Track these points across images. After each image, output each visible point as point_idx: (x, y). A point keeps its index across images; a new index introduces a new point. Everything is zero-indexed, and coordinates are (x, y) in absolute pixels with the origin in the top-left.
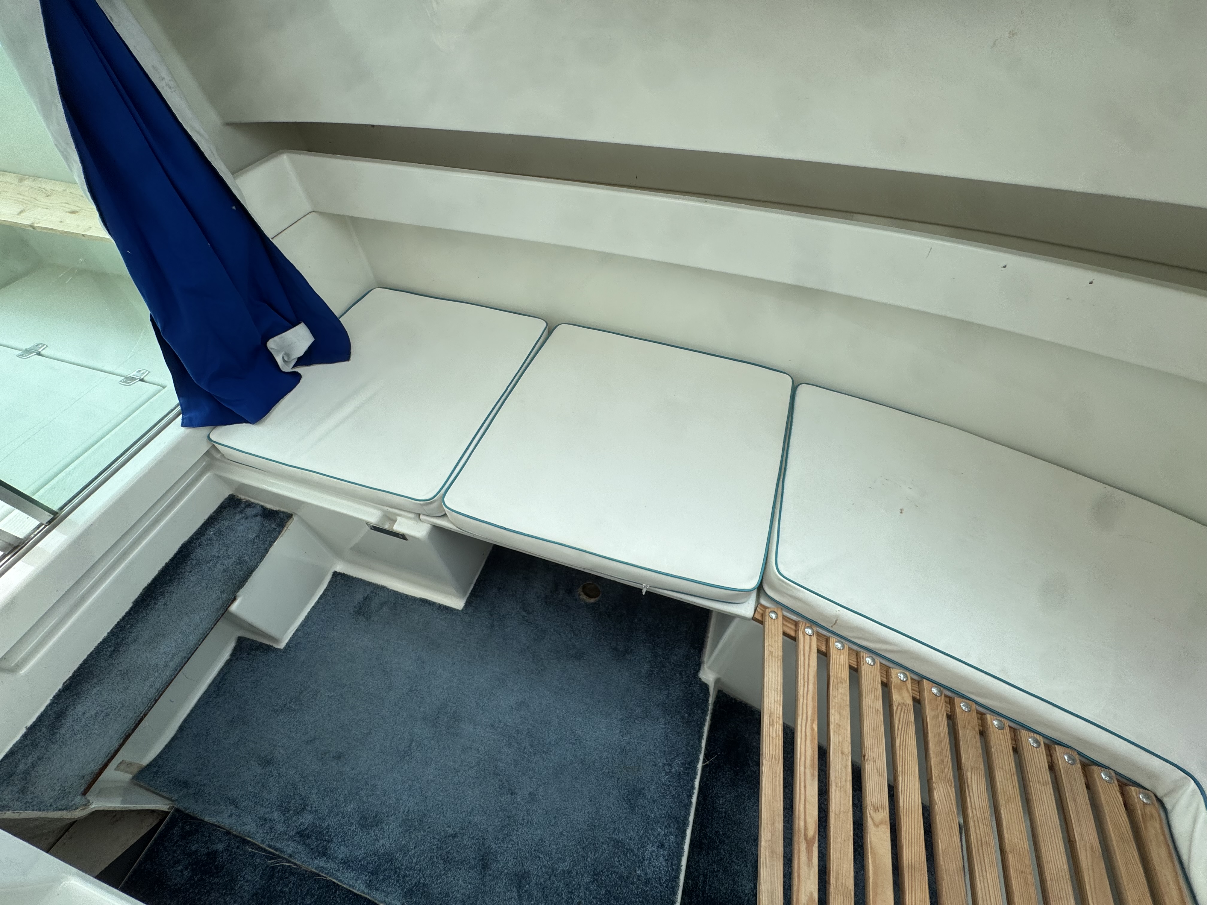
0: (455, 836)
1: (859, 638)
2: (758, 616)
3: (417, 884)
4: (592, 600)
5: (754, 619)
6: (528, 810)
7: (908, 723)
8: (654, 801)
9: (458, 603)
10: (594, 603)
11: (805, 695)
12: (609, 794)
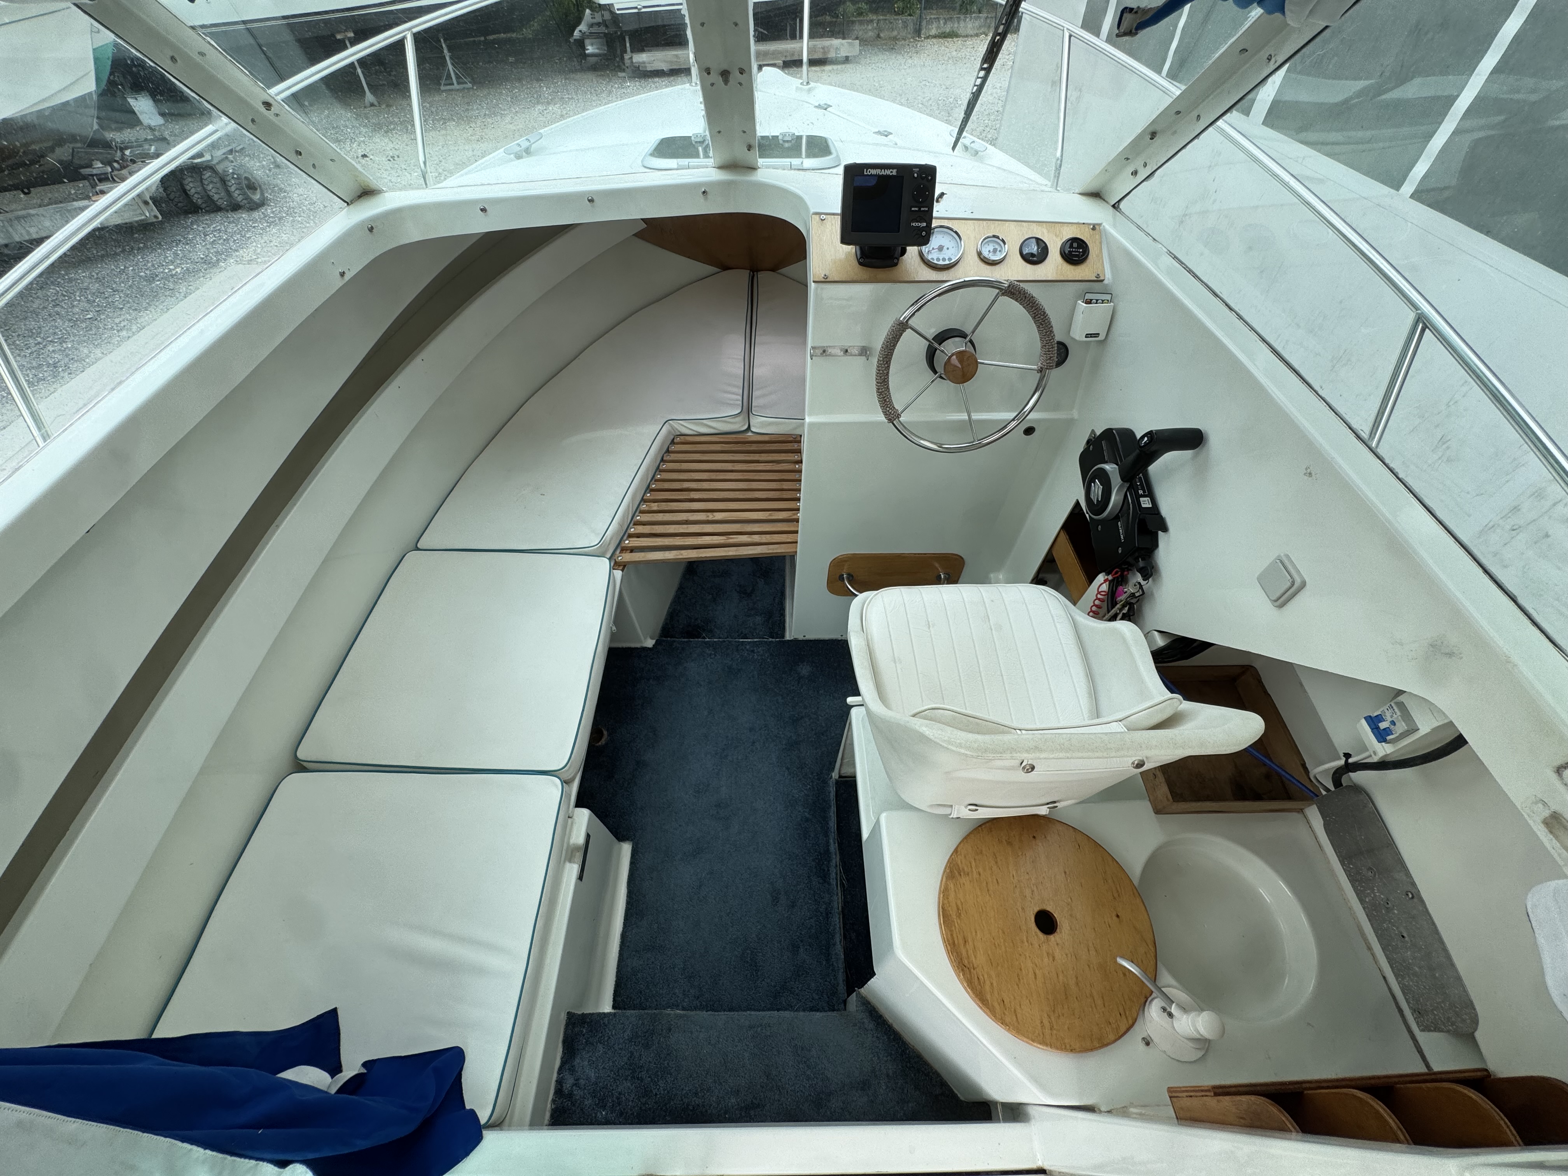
0: (788, 769)
1: (628, 518)
2: (621, 568)
3: (819, 779)
4: (605, 733)
5: (622, 570)
6: (760, 730)
7: (666, 505)
8: (732, 659)
9: (626, 849)
10: (608, 730)
12: (736, 685)
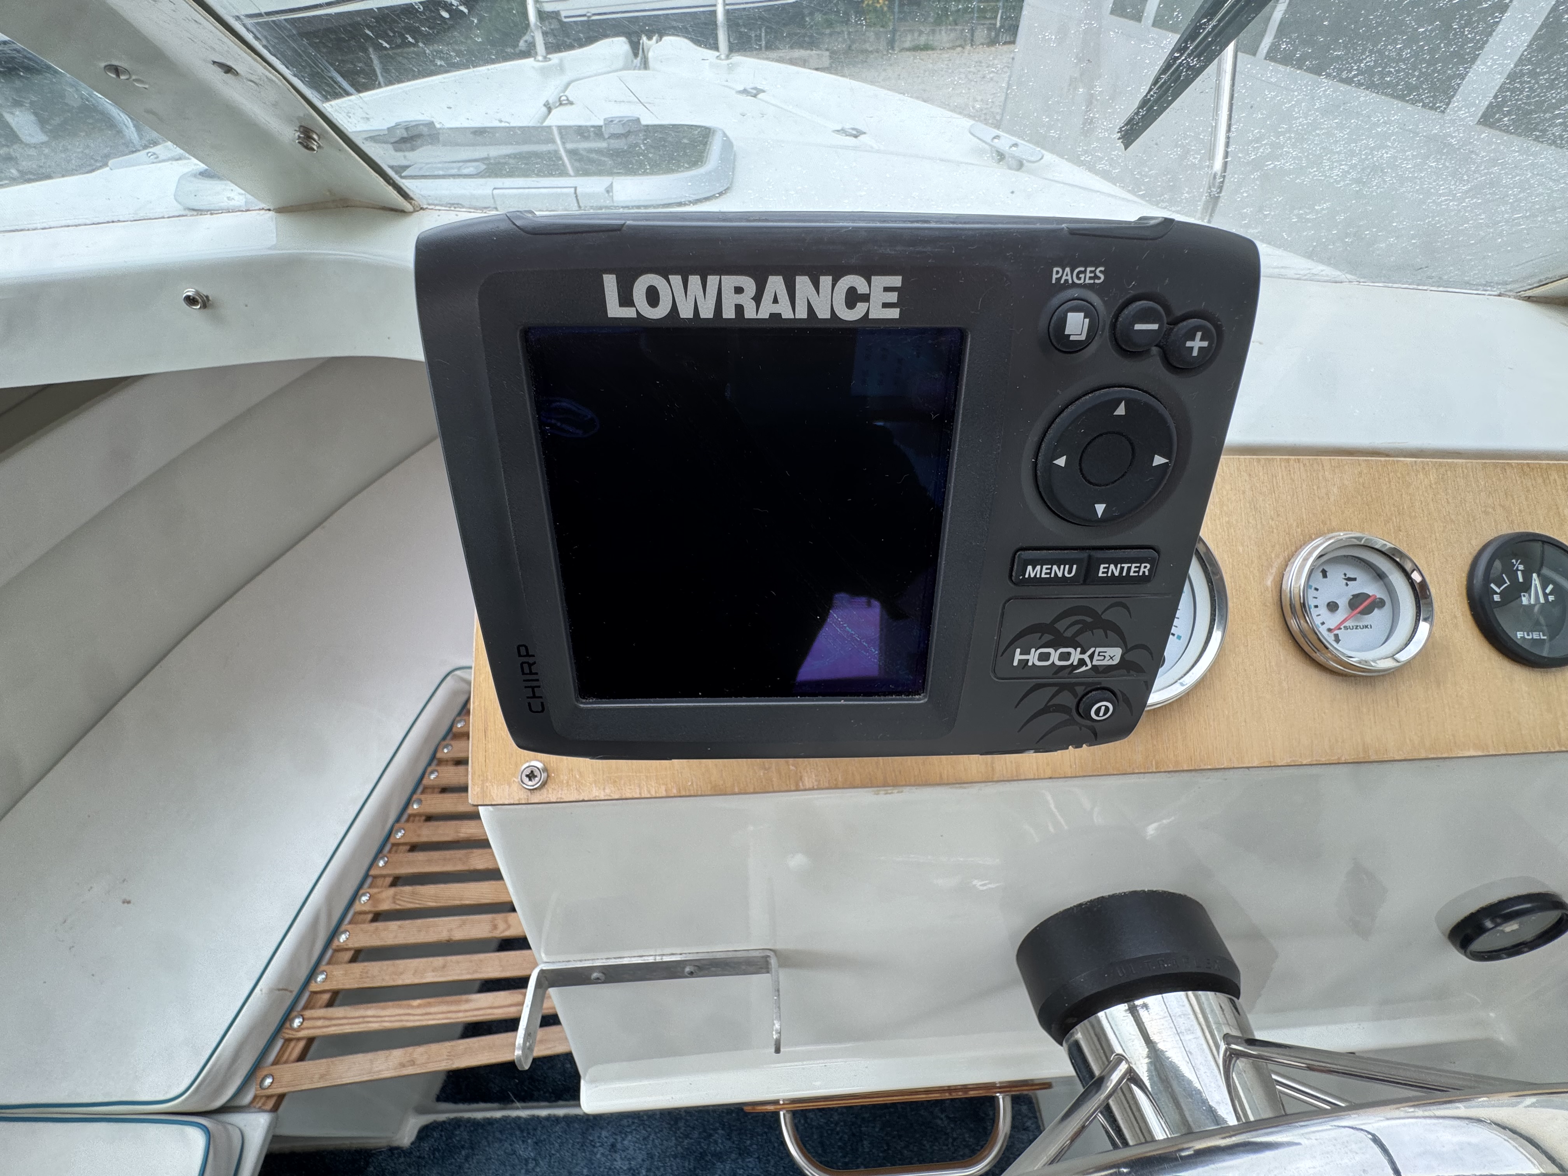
1: (312, 952)
2: (271, 1104)
5: (274, 1110)
7: (413, 893)
11: (379, 1019)
